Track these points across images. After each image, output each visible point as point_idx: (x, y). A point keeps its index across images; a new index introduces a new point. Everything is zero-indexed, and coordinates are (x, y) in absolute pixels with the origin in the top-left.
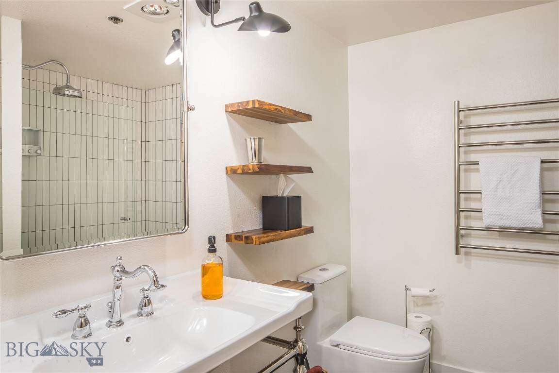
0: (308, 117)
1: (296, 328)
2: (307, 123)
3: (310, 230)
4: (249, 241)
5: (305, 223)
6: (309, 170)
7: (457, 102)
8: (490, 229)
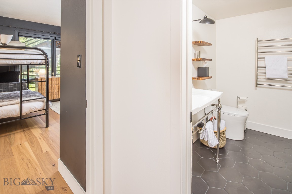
0: (211, 44)
1: (218, 101)
2: (210, 46)
3: (211, 77)
4: (198, 79)
5: (210, 76)
6: (211, 60)
7: (257, 39)
8: (268, 79)
